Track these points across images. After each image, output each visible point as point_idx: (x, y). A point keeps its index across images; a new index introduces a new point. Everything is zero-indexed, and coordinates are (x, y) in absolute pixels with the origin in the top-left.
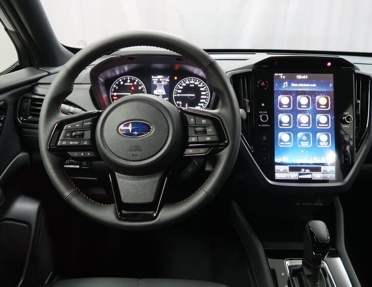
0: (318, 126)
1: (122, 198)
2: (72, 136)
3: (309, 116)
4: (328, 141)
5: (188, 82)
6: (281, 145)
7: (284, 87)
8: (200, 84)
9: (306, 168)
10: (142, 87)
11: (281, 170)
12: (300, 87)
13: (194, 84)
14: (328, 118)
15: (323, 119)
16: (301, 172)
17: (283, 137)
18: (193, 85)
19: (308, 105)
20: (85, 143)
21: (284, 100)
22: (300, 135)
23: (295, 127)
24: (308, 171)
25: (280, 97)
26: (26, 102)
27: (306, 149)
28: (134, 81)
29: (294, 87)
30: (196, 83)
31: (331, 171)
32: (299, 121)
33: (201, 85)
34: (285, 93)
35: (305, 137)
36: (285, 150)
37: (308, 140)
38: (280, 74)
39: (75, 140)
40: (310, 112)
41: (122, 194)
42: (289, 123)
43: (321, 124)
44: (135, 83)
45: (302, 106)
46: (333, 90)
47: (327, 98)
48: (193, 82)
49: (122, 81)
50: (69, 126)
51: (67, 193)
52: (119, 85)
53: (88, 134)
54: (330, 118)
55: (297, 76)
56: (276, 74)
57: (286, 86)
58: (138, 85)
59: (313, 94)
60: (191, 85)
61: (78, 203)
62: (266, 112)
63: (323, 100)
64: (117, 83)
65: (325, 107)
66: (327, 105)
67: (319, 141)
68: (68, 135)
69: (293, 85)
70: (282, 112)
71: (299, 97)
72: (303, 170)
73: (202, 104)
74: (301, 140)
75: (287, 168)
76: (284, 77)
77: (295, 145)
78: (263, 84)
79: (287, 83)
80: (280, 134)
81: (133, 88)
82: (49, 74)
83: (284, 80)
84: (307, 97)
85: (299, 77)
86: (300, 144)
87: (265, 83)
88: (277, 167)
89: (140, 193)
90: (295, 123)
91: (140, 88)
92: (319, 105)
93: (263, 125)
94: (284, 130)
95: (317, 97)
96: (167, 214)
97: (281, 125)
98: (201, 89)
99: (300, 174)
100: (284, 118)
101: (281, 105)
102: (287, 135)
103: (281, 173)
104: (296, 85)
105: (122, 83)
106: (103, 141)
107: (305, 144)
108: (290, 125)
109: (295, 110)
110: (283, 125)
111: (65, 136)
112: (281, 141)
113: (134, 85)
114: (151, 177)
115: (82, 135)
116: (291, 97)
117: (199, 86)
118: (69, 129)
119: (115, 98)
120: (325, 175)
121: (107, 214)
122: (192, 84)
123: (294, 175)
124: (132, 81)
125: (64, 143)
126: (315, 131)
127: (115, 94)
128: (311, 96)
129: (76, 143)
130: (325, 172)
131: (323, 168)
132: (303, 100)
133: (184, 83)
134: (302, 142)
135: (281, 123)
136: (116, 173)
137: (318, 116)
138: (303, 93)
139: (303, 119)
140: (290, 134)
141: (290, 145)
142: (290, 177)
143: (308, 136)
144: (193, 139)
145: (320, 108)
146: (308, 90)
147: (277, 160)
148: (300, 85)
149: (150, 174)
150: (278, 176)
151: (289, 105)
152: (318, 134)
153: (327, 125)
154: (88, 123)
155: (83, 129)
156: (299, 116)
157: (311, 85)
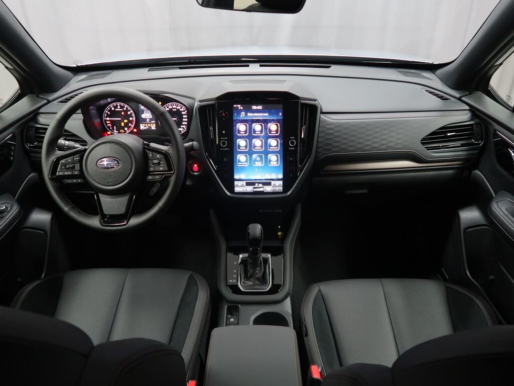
0: (269, 148)
1: (104, 211)
2: (66, 169)
3: (262, 141)
4: (277, 161)
5: (170, 107)
6: (239, 165)
7: (241, 116)
8: (181, 108)
9: (259, 183)
10: (131, 112)
11: (240, 185)
12: (255, 116)
13: (176, 108)
14: (278, 142)
15: (273, 142)
16: (256, 186)
17: (241, 158)
18: (175, 110)
19: (261, 131)
20: (76, 173)
21: (242, 127)
22: (254, 156)
23: (250, 149)
24: (260, 185)
25: (238, 125)
26: (31, 130)
27: (259, 167)
28: (124, 107)
29: (250, 116)
30: (178, 108)
31: (279, 185)
32: (254, 144)
33: (182, 110)
34: (243, 121)
35: (258, 158)
36: (242, 169)
37: (261, 160)
38: (238, 106)
39: (68, 171)
40: (263, 137)
41: (104, 208)
42: (246, 147)
43: (272, 147)
44: (125, 109)
45: (257, 132)
46: (282, 118)
47: (277, 125)
48: (175, 107)
49: (113, 107)
50: (63, 161)
51: (66, 209)
52: (110, 110)
53: (77, 166)
54: (279, 142)
55: (253, 107)
56: (235, 106)
57: (244, 115)
58: (127, 110)
59: (265, 122)
60: (173, 110)
61: (74, 215)
62: (226, 138)
63: (273, 127)
64: (109, 109)
65: (275, 132)
66: (277, 131)
67: (270, 161)
68: (63, 167)
69: (249, 114)
70: (240, 137)
71: (254, 125)
72: (257, 184)
73: (184, 126)
74: (256, 160)
75: (244, 183)
76: (242, 108)
77: (251, 165)
78: (223, 114)
79: (243, 113)
80: (238, 156)
81: (123, 113)
82: (49, 102)
83: (241, 111)
84: (261, 125)
85: (254, 107)
86: (255, 164)
87: (225, 113)
88: (236, 183)
89: (116, 207)
90: (251, 146)
91: (129, 113)
92: (270, 131)
93: (224, 149)
94: (241, 153)
95: (269, 124)
96: (134, 221)
97: (239, 149)
98: (183, 113)
99: (254, 188)
100: (242, 143)
101: (239, 132)
102: (245, 157)
103: (240, 187)
104: (252, 114)
105: (113, 109)
106: (88, 172)
107: (258, 164)
108: (246, 149)
109: (250, 136)
110: (241, 148)
111: (61, 169)
112: (239, 161)
113: (123, 111)
114: (124, 196)
115: (74, 167)
116: (248, 125)
117: (180, 110)
118: (64, 163)
119: (108, 122)
120: (275, 188)
121: (94, 222)
122: (174, 108)
123: (250, 189)
124: (122, 107)
125: (61, 173)
126: (266, 153)
127: (108, 119)
128: (264, 124)
129: (70, 173)
130: (275, 186)
131: (273, 182)
132: (257, 127)
133: (168, 107)
134: (256, 162)
135: (239, 146)
136: (100, 194)
137: (269, 140)
138: (257, 121)
139: (257, 143)
140: (246, 156)
141: (247, 165)
142: (246, 190)
143: (261, 157)
144: (152, 169)
145: (271, 133)
146: (261, 118)
147: (236, 177)
148: (255, 114)
149: (123, 194)
150: (237, 189)
151: (246, 132)
152: (269, 155)
153: (277, 148)
154: (77, 158)
155: (73, 162)
156: (254, 140)
157: (264, 114)
